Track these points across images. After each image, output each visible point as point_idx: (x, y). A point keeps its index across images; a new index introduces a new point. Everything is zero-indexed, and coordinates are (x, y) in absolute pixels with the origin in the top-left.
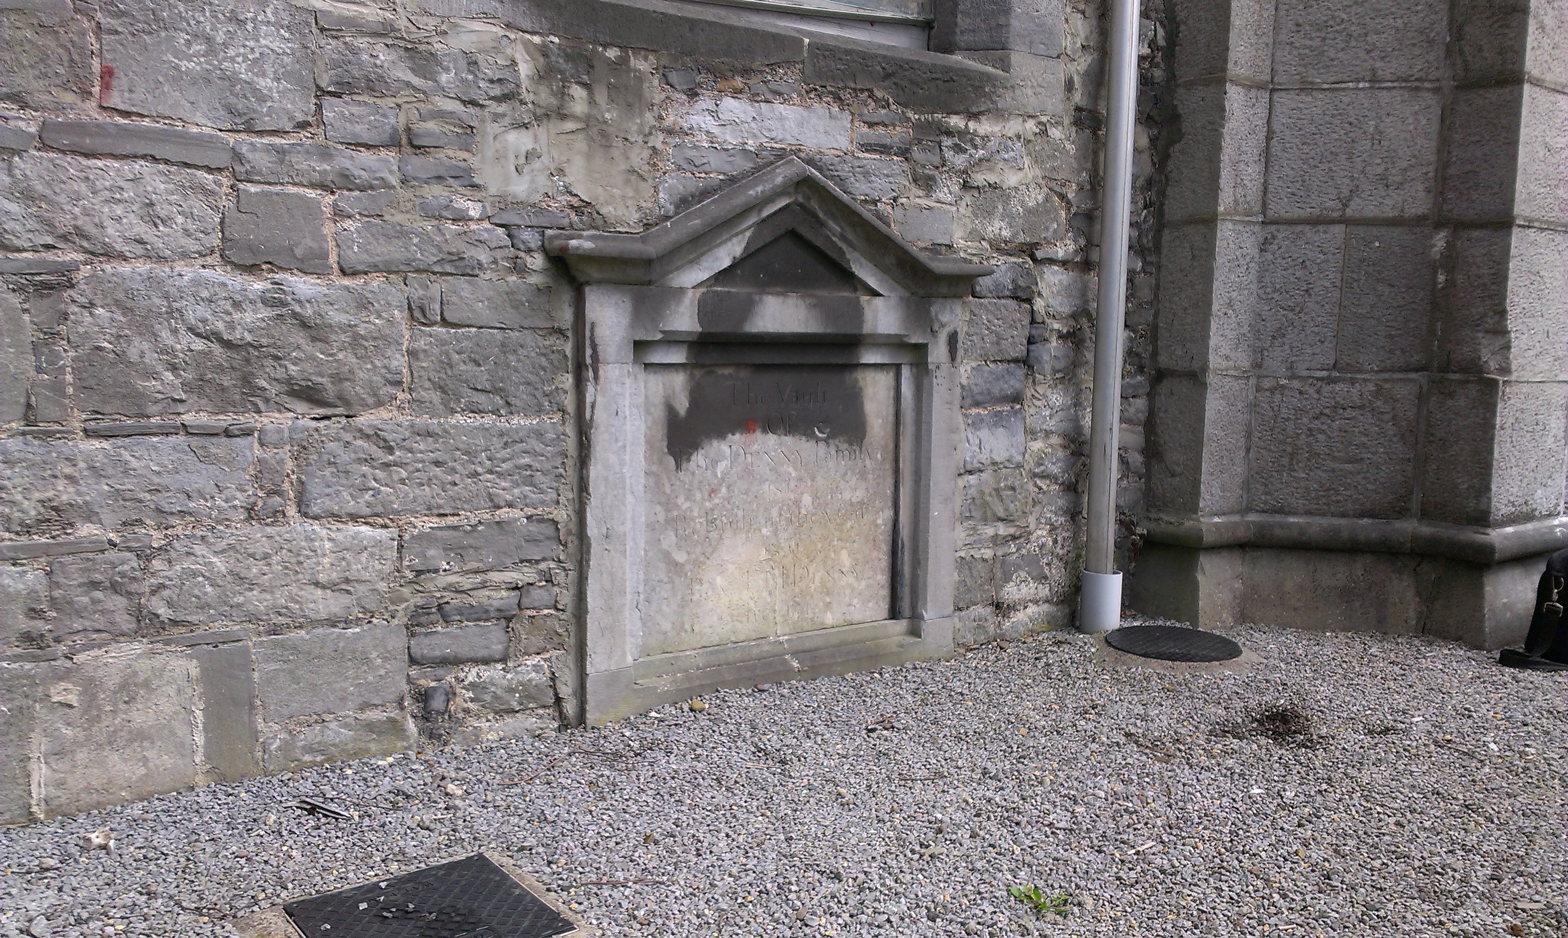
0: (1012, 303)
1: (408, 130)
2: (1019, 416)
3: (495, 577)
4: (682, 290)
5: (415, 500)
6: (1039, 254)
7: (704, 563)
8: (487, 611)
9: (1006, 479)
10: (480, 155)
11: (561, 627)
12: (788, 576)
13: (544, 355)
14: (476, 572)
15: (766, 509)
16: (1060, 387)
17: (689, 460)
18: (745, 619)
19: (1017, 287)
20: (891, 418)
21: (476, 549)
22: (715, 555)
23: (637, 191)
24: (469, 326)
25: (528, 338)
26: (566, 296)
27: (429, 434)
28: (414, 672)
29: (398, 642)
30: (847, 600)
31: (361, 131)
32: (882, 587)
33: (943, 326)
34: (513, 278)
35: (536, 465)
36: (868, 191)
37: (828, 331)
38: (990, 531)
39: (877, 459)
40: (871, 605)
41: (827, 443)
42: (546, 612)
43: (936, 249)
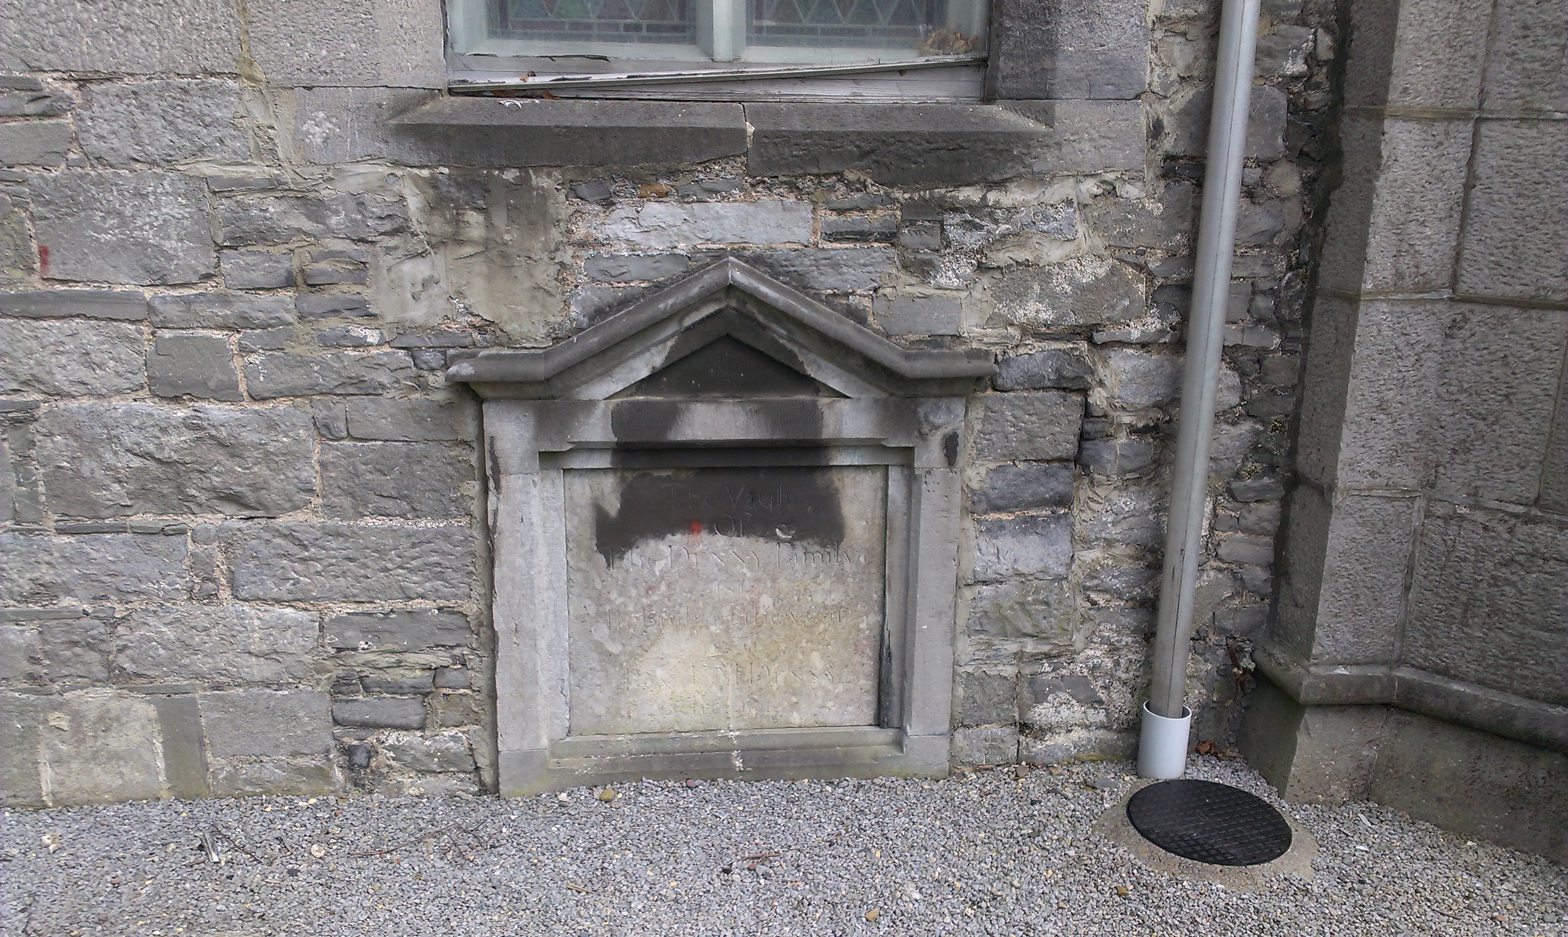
0: (1053, 396)
1: (302, 271)
2: (1063, 522)
3: (411, 658)
4: (591, 404)
5: (331, 589)
6: (1099, 338)
7: (642, 655)
8: (401, 687)
9: (1037, 592)
10: (374, 287)
11: (477, 705)
12: (743, 673)
13: (451, 464)
14: (393, 652)
15: (715, 608)
16: (1132, 488)
17: (621, 558)
18: (691, 711)
19: (1061, 377)
20: (878, 521)
21: (391, 633)
22: (654, 649)
23: (544, 306)
24: (375, 440)
25: (434, 450)
26: (470, 411)
27: (339, 535)
28: (338, 730)
29: (323, 705)
30: (820, 701)
31: (258, 277)
32: (867, 692)
33: (936, 428)
34: (417, 396)
35: (447, 564)
36: (837, 284)
37: (775, 437)
38: (1012, 647)
39: (858, 563)
40: (850, 709)
41: (792, 545)
42: (462, 691)
43: (936, 341)
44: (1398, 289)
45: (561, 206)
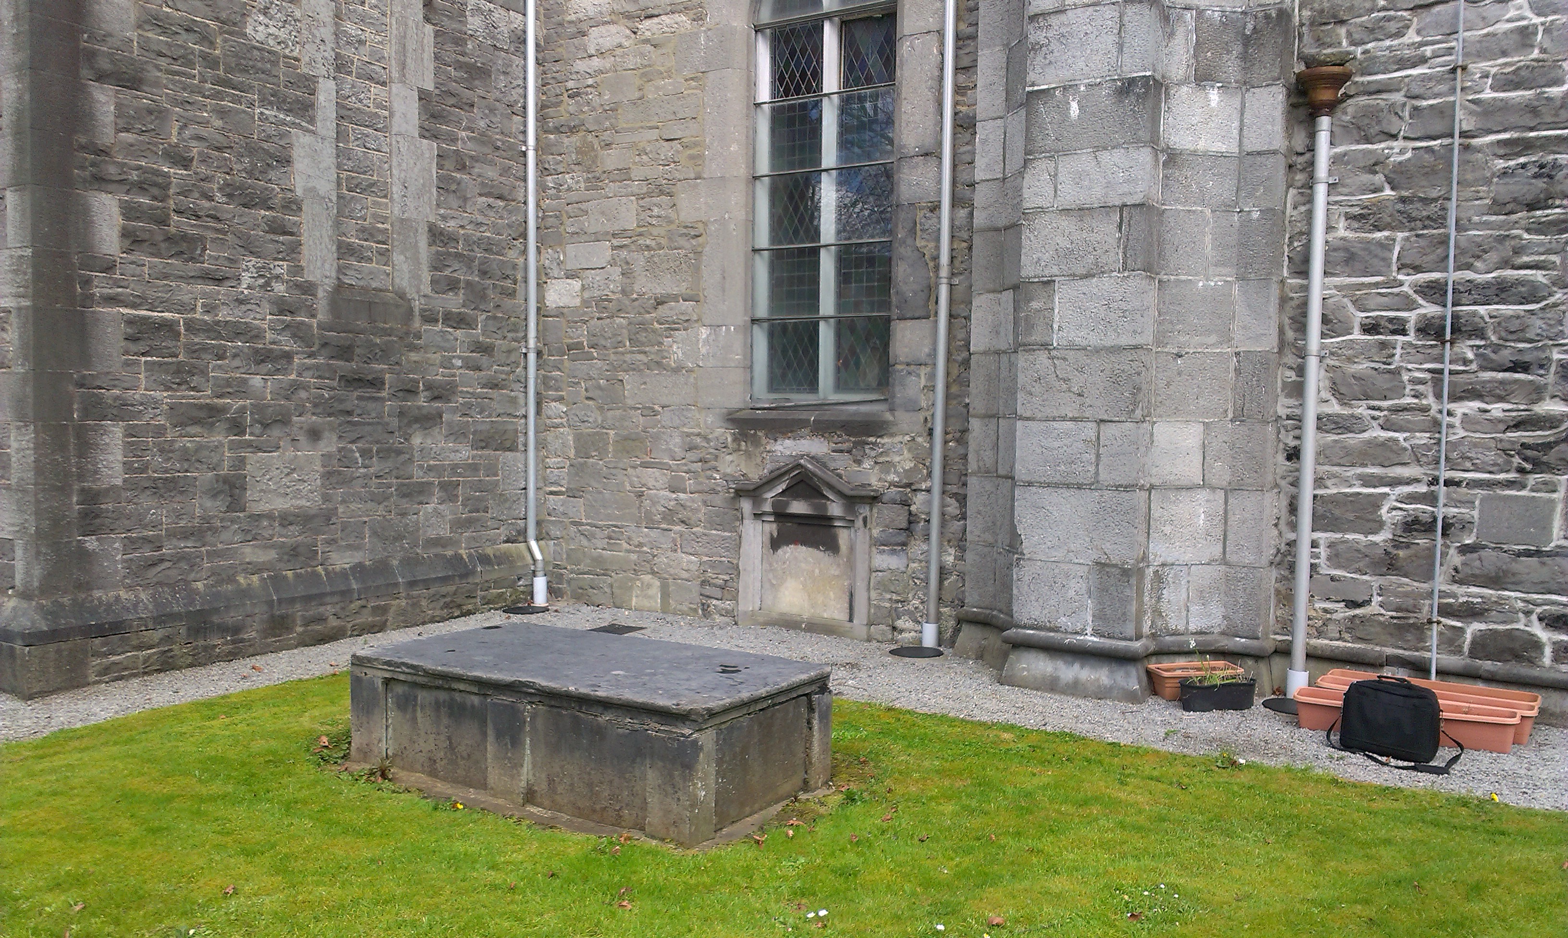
0: (899, 507)
1: (703, 457)
2: (905, 552)
3: (720, 576)
4: (767, 499)
5: (703, 552)
6: (914, 487)
7: (782, 585)
8: (717, 585)
9: (896, 576)
10: (719, 463)
11: (734, 594)
12: (810, 596)
13: (732, 515)
14: (716, 574)
15: (802, 572)
16: (927, 542)
17: (777, 551)
18: (793, 607)
19: (901, 500)
20: (847, 545)
21: (716, 567)
22: (785, 583)
23: (758, 469)
24: (717, 507)
25: (728, 511)
26: (738, 500)
27: (706, 535)
28: (701, 597)
29: (698, 588)
30: (833, 609)
32: (846, 607)
33: (861, 514)
34: (726, 494)
35: (729, 547)
36: (834, 466)
37: (817, 514)
39: (843, 561)
40: (841, 613)
41: (825, 552)
42: (731, 589)
43: (863, 486)
44: (979, 472)
45: (764, 441)
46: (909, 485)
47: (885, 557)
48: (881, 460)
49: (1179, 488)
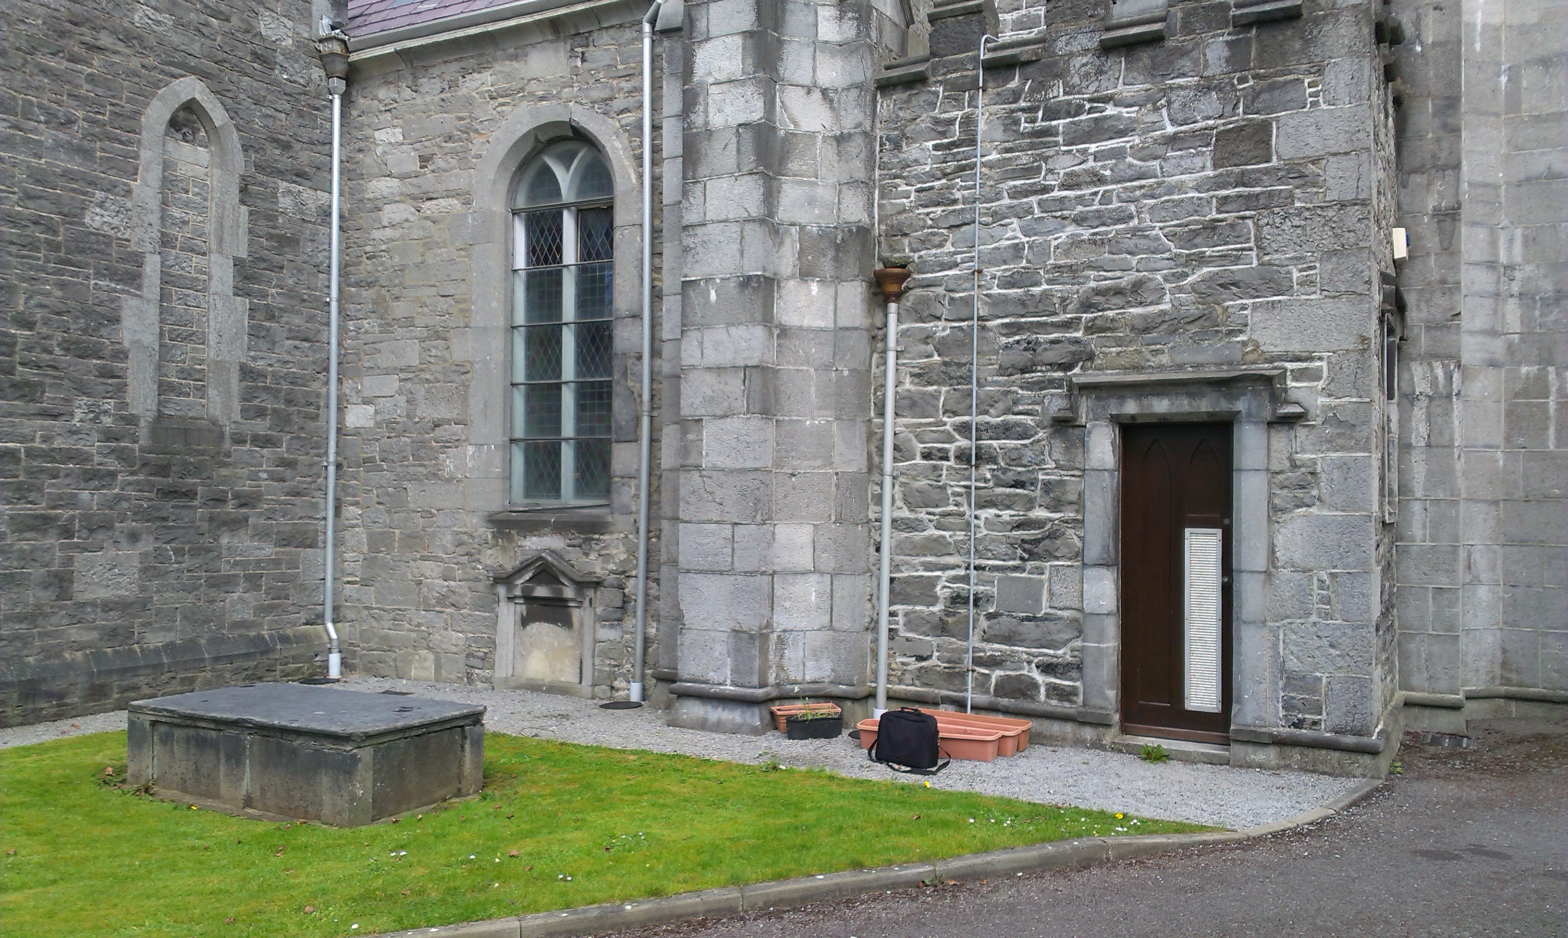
0: (616, 590)
1: (470, 552)
2: (619, 626)
3: (481, 649)
4: (517, 585)
5: (468, 629)
6: (627, 574)
7: (530, 656)
8: (479, 657)
9: (614, 646)
10: (482, 556)
11: (492, 664)
12: (550, 664)
13: (491, 599)
14: (478, 648)
15: (545, 644)
17: (526, 628)
18: (538, 672)
19: (618, 585)
21: (478, 642)
22: (532, 654)
23: (511, 560)
24: (479, 592)
25: (488, 595)
26: (495, 586)
27: (471, 616)
28: (466, 667)
29: (464, 660)
30: (569, 674)
31: (462, 553)
32: (578, 673)
33: (588, 596)
34: (487, 582)
35: (488, 625)
36: (568, 558)
37: (556, 596)
38: (608, 662)
39: (576, 634)
40: (574, 678)
41: (562, 628)
42: (489, 659)
43: (590, 573)
45: (516, 537)
46: (624, 572)
47: (606, 630)
48: (603, 552)
49: (796, 573)
